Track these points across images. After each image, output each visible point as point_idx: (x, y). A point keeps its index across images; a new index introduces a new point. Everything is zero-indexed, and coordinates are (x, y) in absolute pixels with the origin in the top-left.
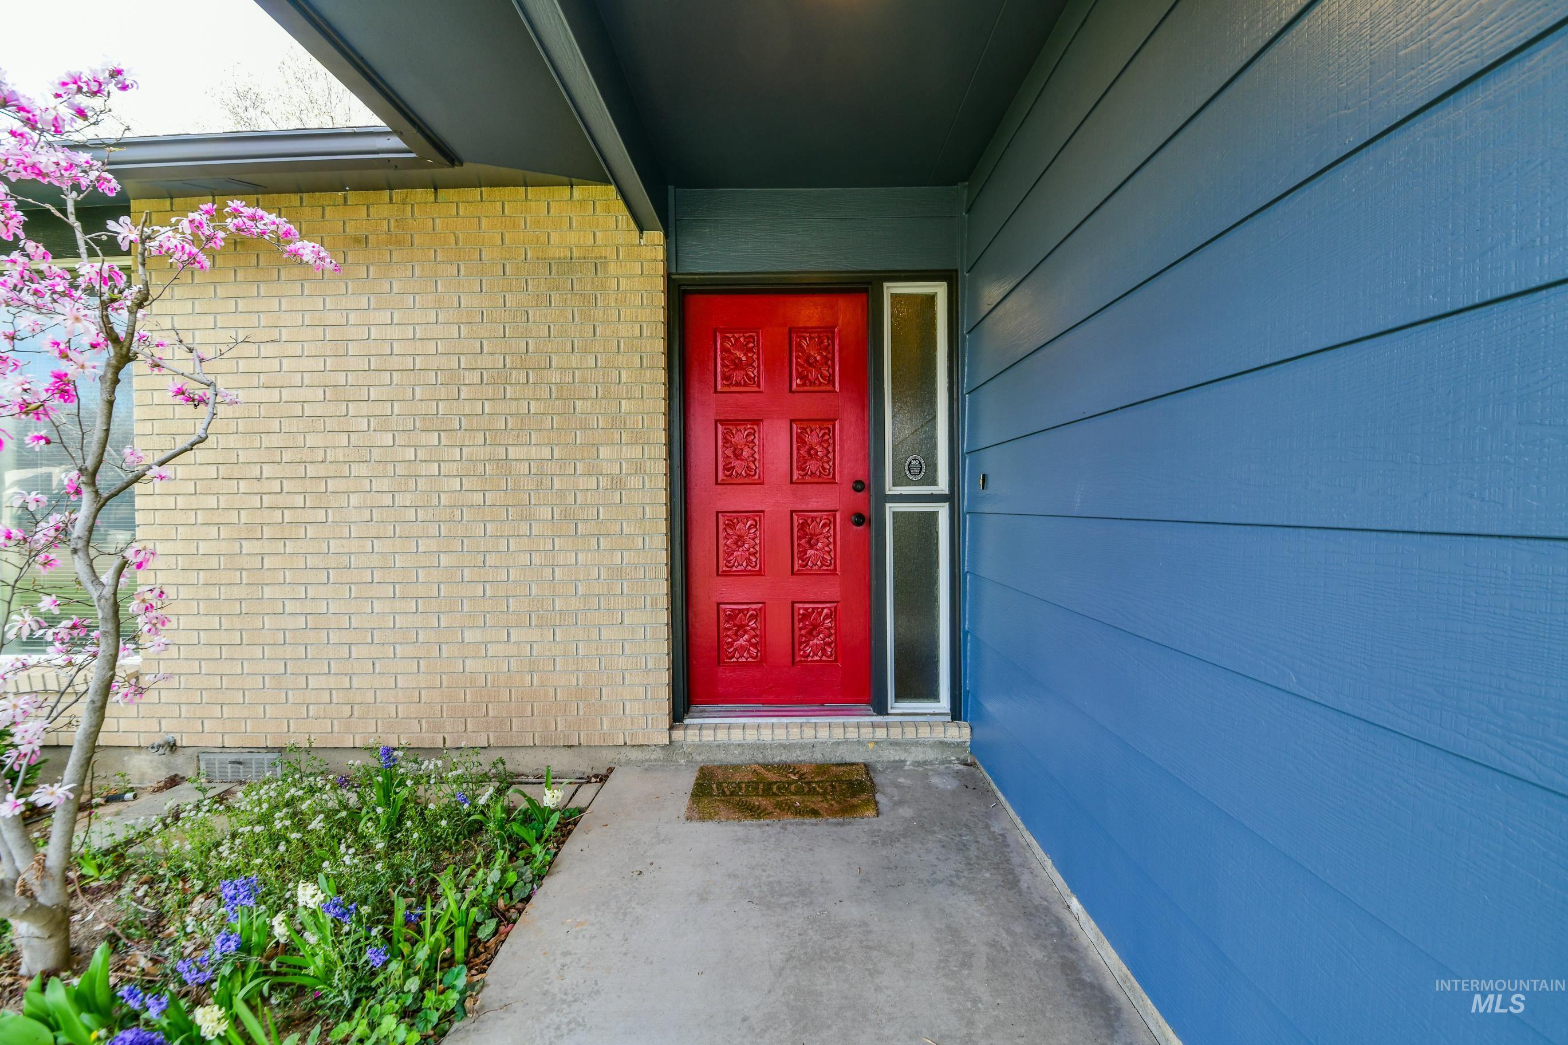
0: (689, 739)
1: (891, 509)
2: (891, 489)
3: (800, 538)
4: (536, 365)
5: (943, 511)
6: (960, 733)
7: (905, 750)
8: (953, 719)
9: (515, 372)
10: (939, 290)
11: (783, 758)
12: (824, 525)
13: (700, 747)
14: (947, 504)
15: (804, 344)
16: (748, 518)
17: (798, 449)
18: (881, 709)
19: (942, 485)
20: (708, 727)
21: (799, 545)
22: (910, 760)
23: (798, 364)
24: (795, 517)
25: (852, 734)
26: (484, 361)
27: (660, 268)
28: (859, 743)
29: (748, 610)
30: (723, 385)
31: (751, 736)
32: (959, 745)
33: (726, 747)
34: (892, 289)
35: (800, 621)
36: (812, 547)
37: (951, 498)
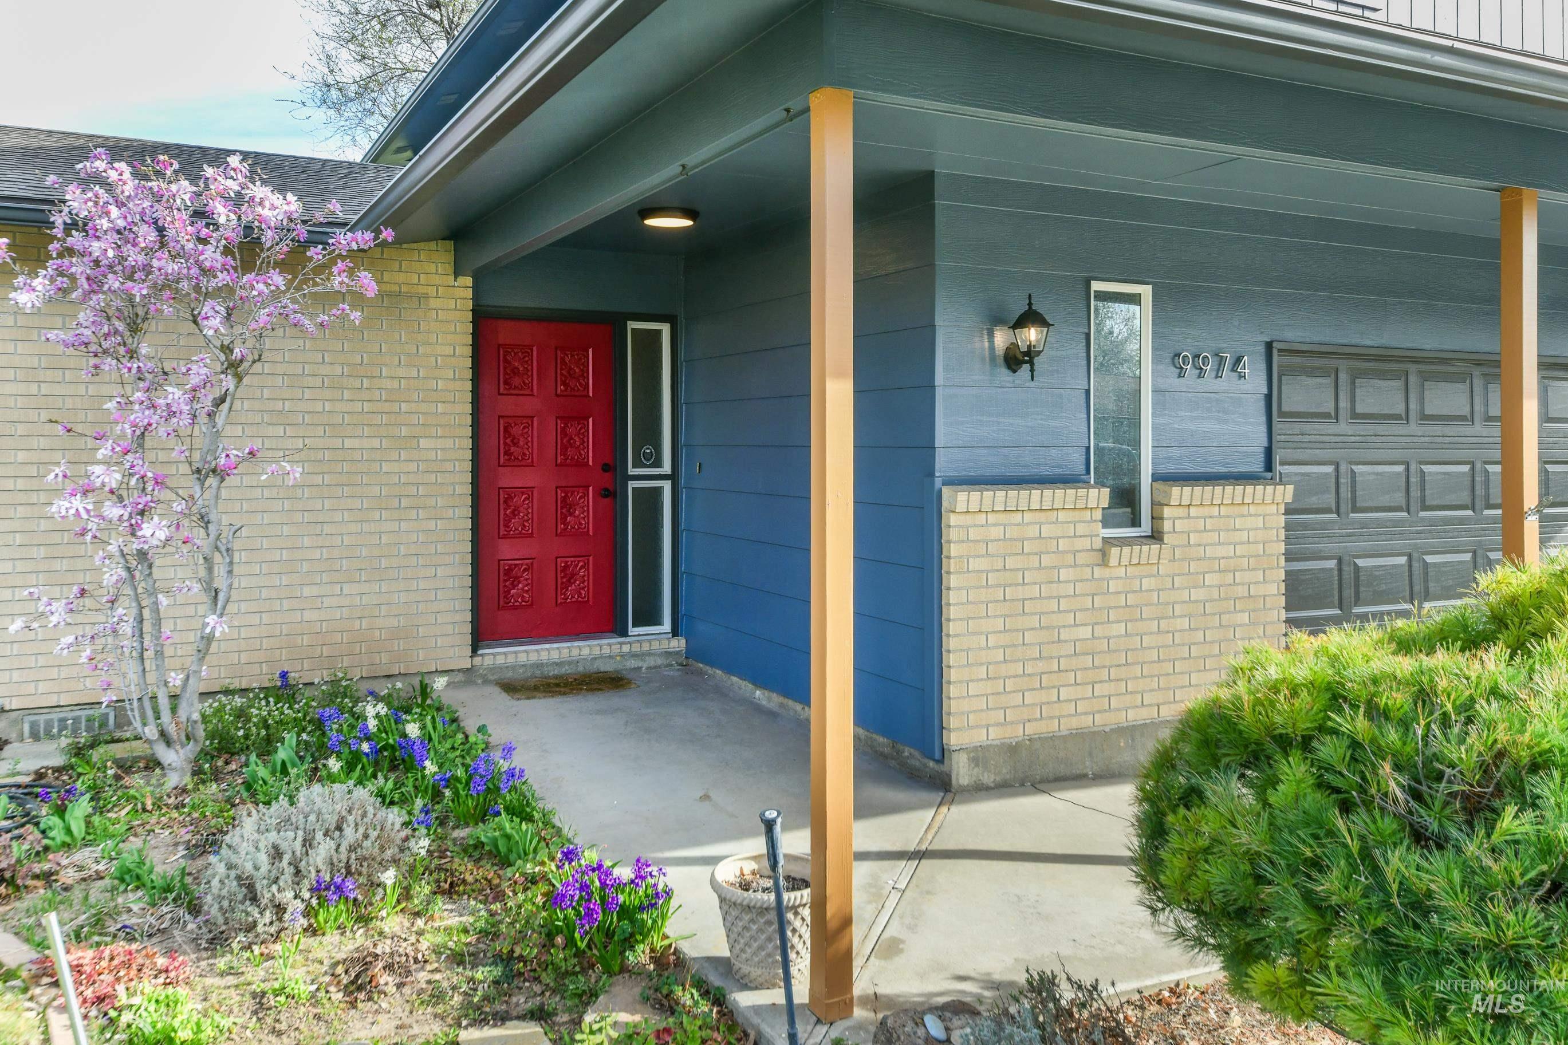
0: (486, 663)
1: (632, 484)
2: (632, 471)
3: (562, 508)
4: (369, 374)
5: (667, 486)
6: (679, 644)
7: (642, 660)
8: (673, 636)
9: (351, 379)
10: (665, 329)
11: (556, 672)
12: (580, 498)
13: (493, 669)
14: (670, 482)
15: (567, 360)
16: (523, 493)
17: (562, 440)
18: (624, 633)
19: (667, 468)
20: (499, 654)
21: (562, 513)
22: (645, 665)
23: (562, 374)
24: (559, 492)
25: (606, 651)
26: (325, 370)
27: (470, 304)
28: (610, 657)
29: (522, 565)
30: (505, 389)
31: (533, 658)
32: (677, 653)
33: (513, 668)
34: (632, 325)
35: (562, 571)
36: (571, 515)
37: (673, 477)
